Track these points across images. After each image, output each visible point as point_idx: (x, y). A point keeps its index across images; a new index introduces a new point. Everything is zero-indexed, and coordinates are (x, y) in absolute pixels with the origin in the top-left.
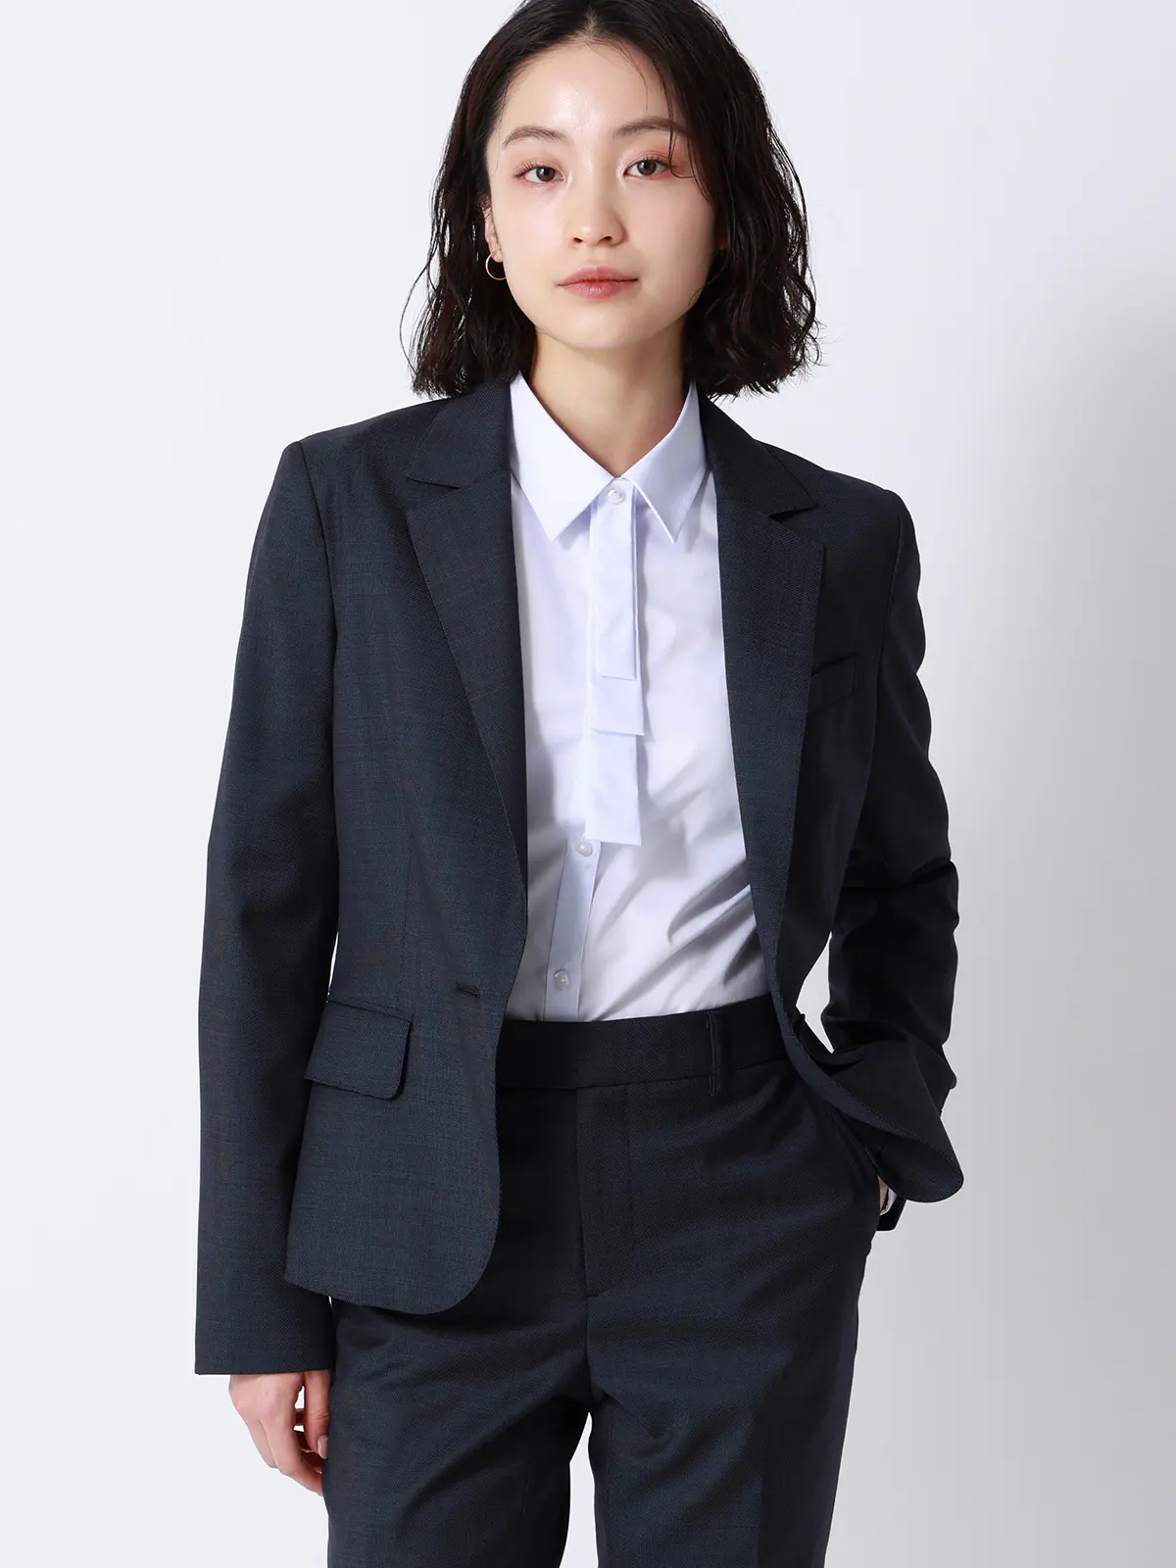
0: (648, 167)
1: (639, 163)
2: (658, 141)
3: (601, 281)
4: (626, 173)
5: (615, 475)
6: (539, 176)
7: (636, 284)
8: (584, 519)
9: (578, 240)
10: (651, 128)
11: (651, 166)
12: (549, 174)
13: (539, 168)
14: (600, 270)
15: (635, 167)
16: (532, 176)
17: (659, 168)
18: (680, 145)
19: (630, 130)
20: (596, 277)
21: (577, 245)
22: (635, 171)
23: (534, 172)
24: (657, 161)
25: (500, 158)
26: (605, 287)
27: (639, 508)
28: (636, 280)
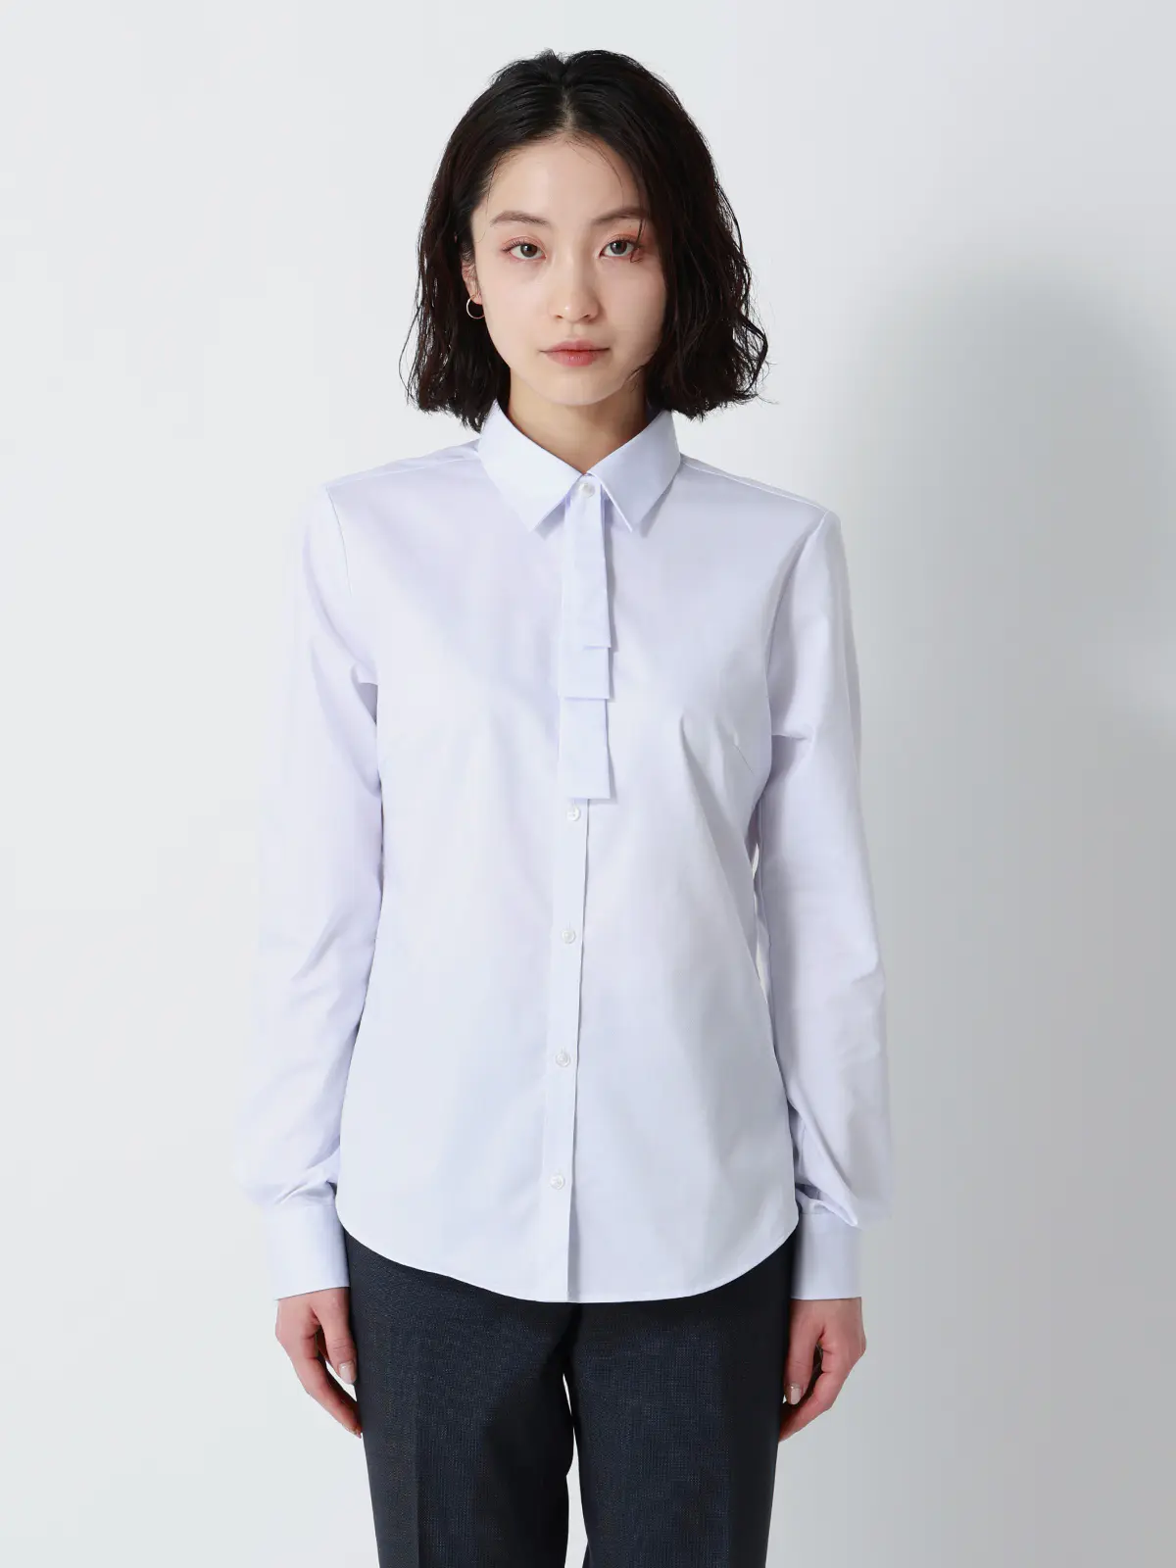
0: (620, 246)
1: (612, 244)
2: (630, 227)
3: (579, 351)
4: (602, 254)
5: (583, 473)
6: (522, 251)
7: (607, 354)
8: (559, 512)
9: (560, 317)
10: (624, 217)
11: (623, 245)
12: (531, 250)
13: (523, 245)
14: (579, 343)
15: (609, 247)
16: (517, 252)
17: (629, 248)
18: (647, 228)
19: (608, 219)
20: (575, 348)
21: (560, 320)
22: (609, 252)
23: (519, 248)
24: (628, 241)
25: (486, 229)
26: (583, 356)
27: (607, 505)
28: (607, 349)
